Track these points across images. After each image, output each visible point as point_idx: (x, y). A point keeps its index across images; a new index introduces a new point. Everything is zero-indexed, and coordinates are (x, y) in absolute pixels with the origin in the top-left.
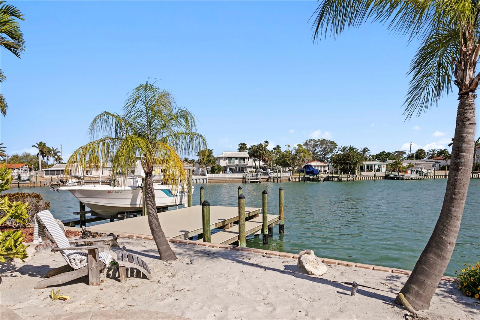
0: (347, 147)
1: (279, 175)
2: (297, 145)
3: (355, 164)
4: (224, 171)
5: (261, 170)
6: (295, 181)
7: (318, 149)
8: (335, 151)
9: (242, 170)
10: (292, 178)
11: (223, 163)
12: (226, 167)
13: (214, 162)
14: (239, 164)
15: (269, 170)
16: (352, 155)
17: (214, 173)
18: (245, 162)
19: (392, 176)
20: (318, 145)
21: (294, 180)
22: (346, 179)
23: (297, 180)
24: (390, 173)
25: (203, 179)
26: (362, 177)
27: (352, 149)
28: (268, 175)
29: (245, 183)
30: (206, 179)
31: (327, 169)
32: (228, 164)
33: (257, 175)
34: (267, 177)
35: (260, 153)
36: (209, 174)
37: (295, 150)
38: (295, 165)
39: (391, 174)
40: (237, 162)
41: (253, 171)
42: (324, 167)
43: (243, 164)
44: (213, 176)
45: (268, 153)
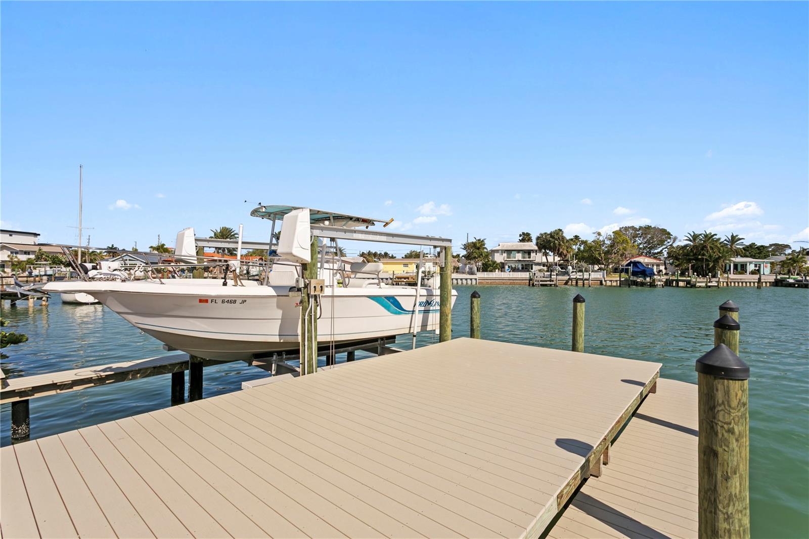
0: (701, 235)
1: (586, 276)
2: (613, 233)
3: (716, 261)
4: (501, 268)
5: (558, 268)
6: (611, 286)
7: (638, 241)
8: (669, 242)
9: (526, 267)
10: (605, 281)
11: (499, 258)
12: (504, 263)
13: (487, 256)
14: (523, 259)
15: (570, 267)
16: (710, 247)
17: (487, 271)
18: (532, 257)
19: (791, 281)
20: (639, 234)
21: (609, 283)
22: (704, 284)
23: (614, 284)
24: (788, 276)
25: (471, 279)
26: (731, 282)
27: (709, 237)
28: (569, 275)
29: (533, 285)
30: (476, 279)
31: (662, 268)
32: (505, 259)
33: (551, 275)
34: (566, 278)
35: (554, 243)
36: (480, 273)
37: (610, 239)
38: (610, 261)
39: (789, 278)
40: (519, 256)
41: (544, 270)
42: (658, 265)
43: (528, 259)
44: (485, 275)
45: (567, 244)
